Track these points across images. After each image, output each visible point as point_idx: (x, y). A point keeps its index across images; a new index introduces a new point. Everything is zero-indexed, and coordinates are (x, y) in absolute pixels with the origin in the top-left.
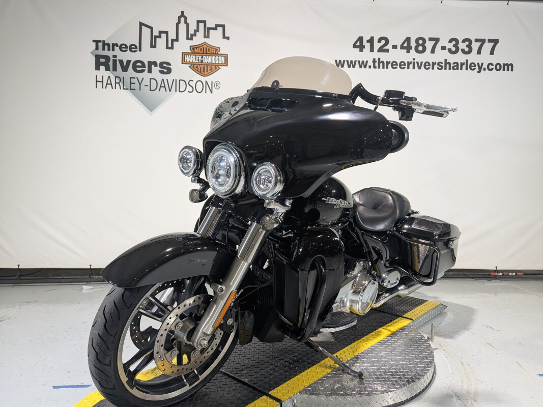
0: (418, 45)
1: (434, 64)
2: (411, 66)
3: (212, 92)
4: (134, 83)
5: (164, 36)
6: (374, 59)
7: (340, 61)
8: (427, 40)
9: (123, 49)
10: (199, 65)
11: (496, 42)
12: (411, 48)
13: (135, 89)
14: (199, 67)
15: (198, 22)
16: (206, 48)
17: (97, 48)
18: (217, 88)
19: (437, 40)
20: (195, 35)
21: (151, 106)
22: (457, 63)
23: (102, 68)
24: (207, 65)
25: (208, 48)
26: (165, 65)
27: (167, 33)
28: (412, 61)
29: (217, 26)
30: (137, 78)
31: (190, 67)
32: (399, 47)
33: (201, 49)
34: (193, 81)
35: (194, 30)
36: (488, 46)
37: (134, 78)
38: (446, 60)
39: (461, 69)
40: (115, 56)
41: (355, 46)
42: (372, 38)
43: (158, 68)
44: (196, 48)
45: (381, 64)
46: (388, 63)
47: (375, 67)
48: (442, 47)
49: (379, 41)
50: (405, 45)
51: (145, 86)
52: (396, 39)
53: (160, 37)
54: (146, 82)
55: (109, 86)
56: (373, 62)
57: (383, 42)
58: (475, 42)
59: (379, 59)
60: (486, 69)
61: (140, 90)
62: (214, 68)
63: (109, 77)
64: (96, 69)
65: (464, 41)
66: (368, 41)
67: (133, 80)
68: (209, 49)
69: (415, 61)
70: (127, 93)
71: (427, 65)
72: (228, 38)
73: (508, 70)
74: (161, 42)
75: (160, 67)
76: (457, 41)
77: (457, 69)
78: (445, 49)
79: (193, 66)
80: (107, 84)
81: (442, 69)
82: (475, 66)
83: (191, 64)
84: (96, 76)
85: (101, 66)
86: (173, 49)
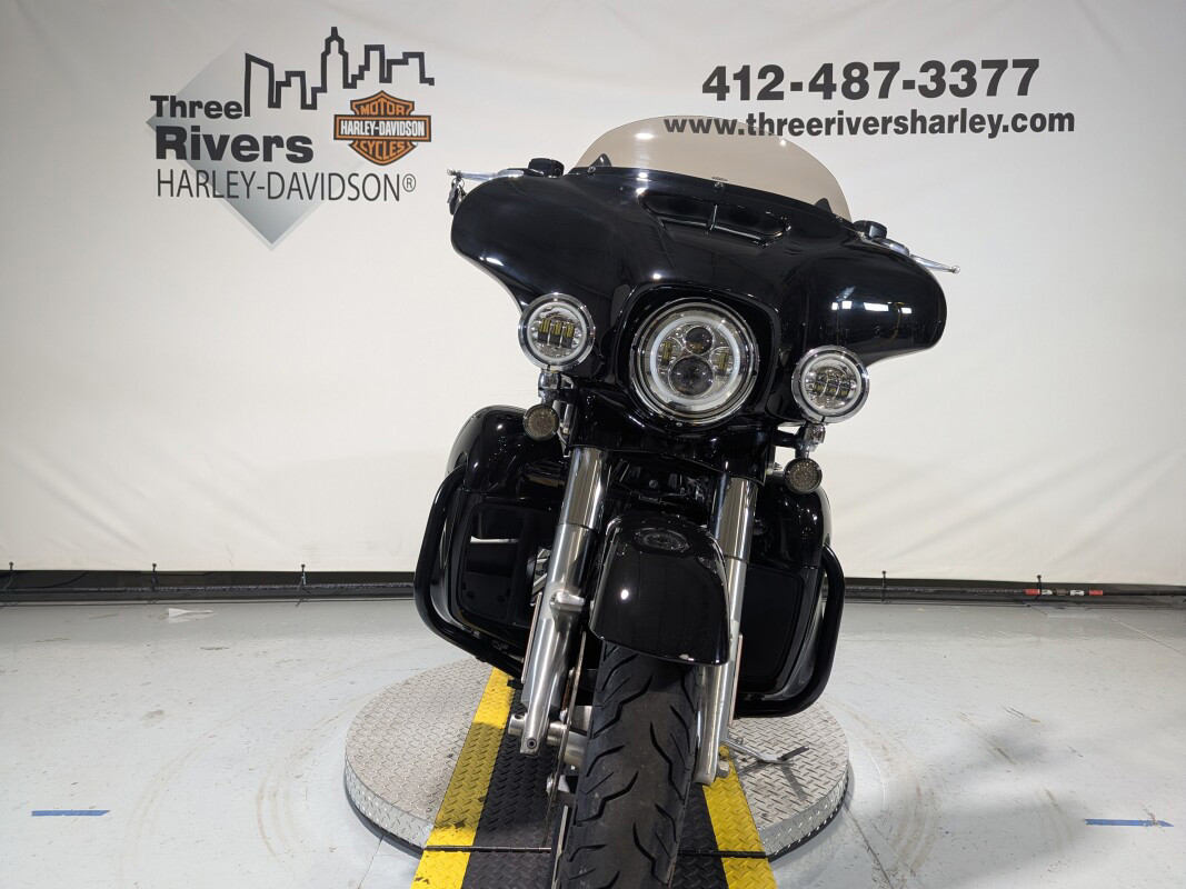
0: (849, 80)
1: (886, 121)
2: (834, 128)
3: (397, 198)
4: (236, 184)
5: (296, 81)
6: (751, 116)
7: (675, 120)
8: (871, 67)
9: (213, 113)
10: (371, 140)
11: (1032, 65)
12: (834, 88)
13: (237, 197)
14: (371, 146)
15: (368, 49)
16: (385, 104)
17: (160, 113)
18: (409, 189)
19: (893, 68)
20: (361, 76)
21: (271, 231)
22: (941, 118)
23: (171, 153)
24: (388, 141)
25: (389, 103)
26: (299, 144)
27: (302, 75)
28: (837, 117)
29: (408, 55)
30: (242, 173)
31: (351, 145)
32: (806, 87)
33: (374, 106)
34: (357, 175)
35: (360, 67)
36: (1013, 77)
37: (236, 172)
38: (914, 112)
39: (951, 130)
40: (195, 128)
41: (707, 88)
42: (746, 69)
43: (285, 151)
44: (364, 105)
45: (767, 126)
46: (781, 123)
47: (752, 132)
48: (905, 82)
49: (762, 75)
50: (821, 81)
51: (259, 188)
52: (801, 69)
53: (288, 83)
54: (261, 180)
55: (185, 192)
56: (747, 121)
57: (771, 76)
58: (984, 67)
59: (762, 115)
60: (1010, 128)
61: (248, 197)
62: (403, 147)
63: (185, 172)
64: (158, 157)
65: (956, 68)
66: (736, 77)
67: (233, 178)
68: (391, 107)
69: (844, 116)
70: (222, 204)
71: (870, 125)
72: (431, 82)
73: (1061, 129)
74: (291, 95)
75: (289, 148)
76: (939, 67)
77: (942, 131)
78: (913, 88)
79: (358, 144)
80: (181, 187)
81: (905, 131)
82: (984, 123)
83: (355, 140)
84: (159, 171)
85: (168, 151)
86: (315, 108)
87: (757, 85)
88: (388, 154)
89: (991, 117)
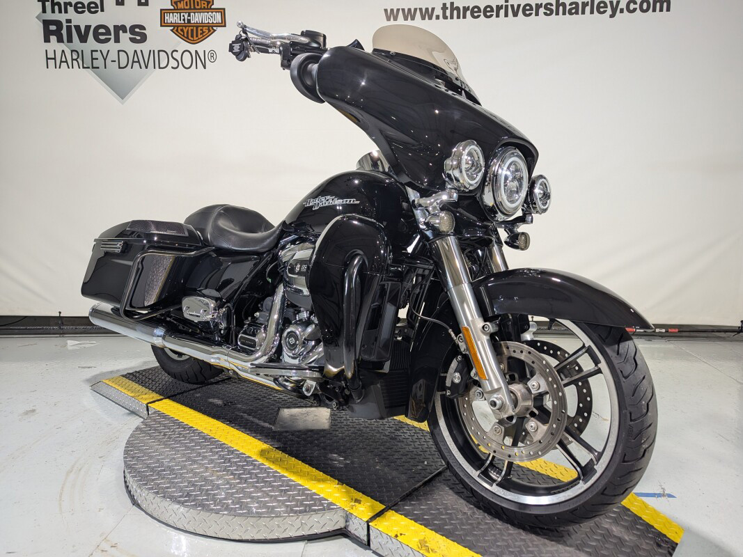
1: (538, 6)
2: (502, 12)
3: (205, 68)
4: (97, 59)
6: (444, 5)
7: (392, 10)
9: (79, 10)
10: (186, 27)
13: (98, 68)
14: (185, 31)
16: (194, 1)
17: (44, 11)
18: (212, 60)
21: (122, 92)
22: (577, 4)
23: (53, 38)
24: (197, 27)
26: (137, 30)
28: (504, 4)
30: (101, 51)
31: (172, 30)
33: (187, 3)
34: (177, 51)
37: (97, 51)
39: (583, 13)
40: (69, 21)
43: (128, 35)
44: (180, 1)
45: (455, 12)
46: (466, 9)
47: (445, 17)
51: (112, 61)
54: (113, 55)
55: (64, 65)
56: (442, 8)
59: (452, 4)
60: (625, 10)
61: (105, 68)
62: (207, 31)
63: (63, 51)
64: (45, 42)
68: (198, 3)
69: (509, 4)
70: (89, 73)
71: (527, 10)
73: (661, 10)
75: (131, 33)
77: (577, 13)
79: (177, 29)
80: (61, 62)
81: (551, 14)
82: (607, 7)
83: (174, 27)
84: (46, 51)
85: (51, 37)
86: (148, 5)
88: (197, 36)
89: (611, 3)
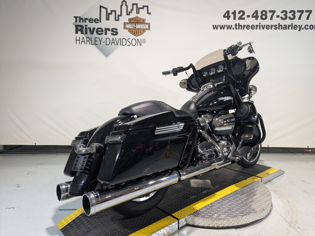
0: (262, 15)
1: (272, 26)
2: (258, 27)
3: (141, 45)
4: (97, 41)
5: (113, 13)
6: (236, 24)
7: (216, 25)
8: (268, 12)
9: (91, 21)
10: (134, 29)
11: (310, 12)
12: (258, 17)
13: (97, 44)
14: (134, 31)
15: (133, 4)
16: (138, 20)
17: (76, 21)
18: (144, 43)
19: (274, 12)
20: (131, 12)
21: (107, 54)
22: (286, 25)
23: (79, 32)
24: (138, 30)
25: (139, 19)
26: (114, 30)
27: (115, 11)
28: (259, 25)
29: (144, 6)
30: (99, 38)
31: (128, 31)
32: (251, 16)
33: (135, 20)
34: (130, 39)
35: (131, 9)
36: (305, 15)
37: (97, 38)
38: (279, 24)
39: (289, 29)
40: (86, 26)
41: (224, 16)
42: (235, 11)
43: (110, 32)
44: (132, 20)
45: (240, 27)
46: (244, 26)
47: (236, 29)
48: (277, 16)
49: (239, 13)
50: (255, 15)
51: (103, 42)
52: (249, 12)
53: (111, 14)
54: (104, 40)
55: (83, 43)
56: (235, 25)
57: (241, 13)
58: (297, 12)
59: (239, 24)
60: (304, 29)
61: (100, 44)
62: (142, 31)
63: (83, 37)
64: (76, 33)
65: (290, 12)
66: (232, 13)
67: (96, 39)
68: (139, 20)
69: (261, 24)
70: (93, 47)
71: (268, 27)
72: (150, 14)
74: (112, 17)
75: (112, 31)
76: (286, 12)
77: (286, 29)
78: (279, 17)
79: (130, 30)
80: (82, 42)
81: (277, 29)
82: (297, 27)
84: (76, 37)
85: (78, 32)
86: (119, 21)
87: (238, 16)
89: (299, 25)
